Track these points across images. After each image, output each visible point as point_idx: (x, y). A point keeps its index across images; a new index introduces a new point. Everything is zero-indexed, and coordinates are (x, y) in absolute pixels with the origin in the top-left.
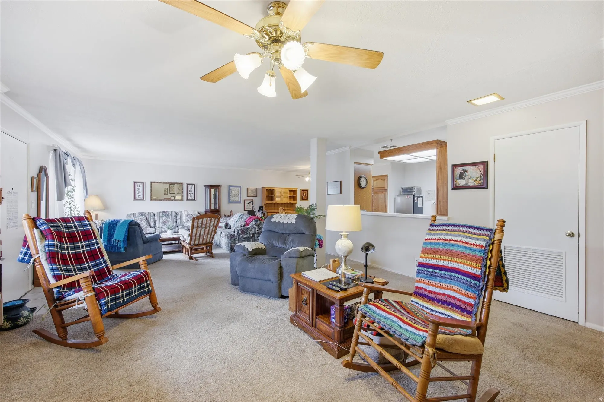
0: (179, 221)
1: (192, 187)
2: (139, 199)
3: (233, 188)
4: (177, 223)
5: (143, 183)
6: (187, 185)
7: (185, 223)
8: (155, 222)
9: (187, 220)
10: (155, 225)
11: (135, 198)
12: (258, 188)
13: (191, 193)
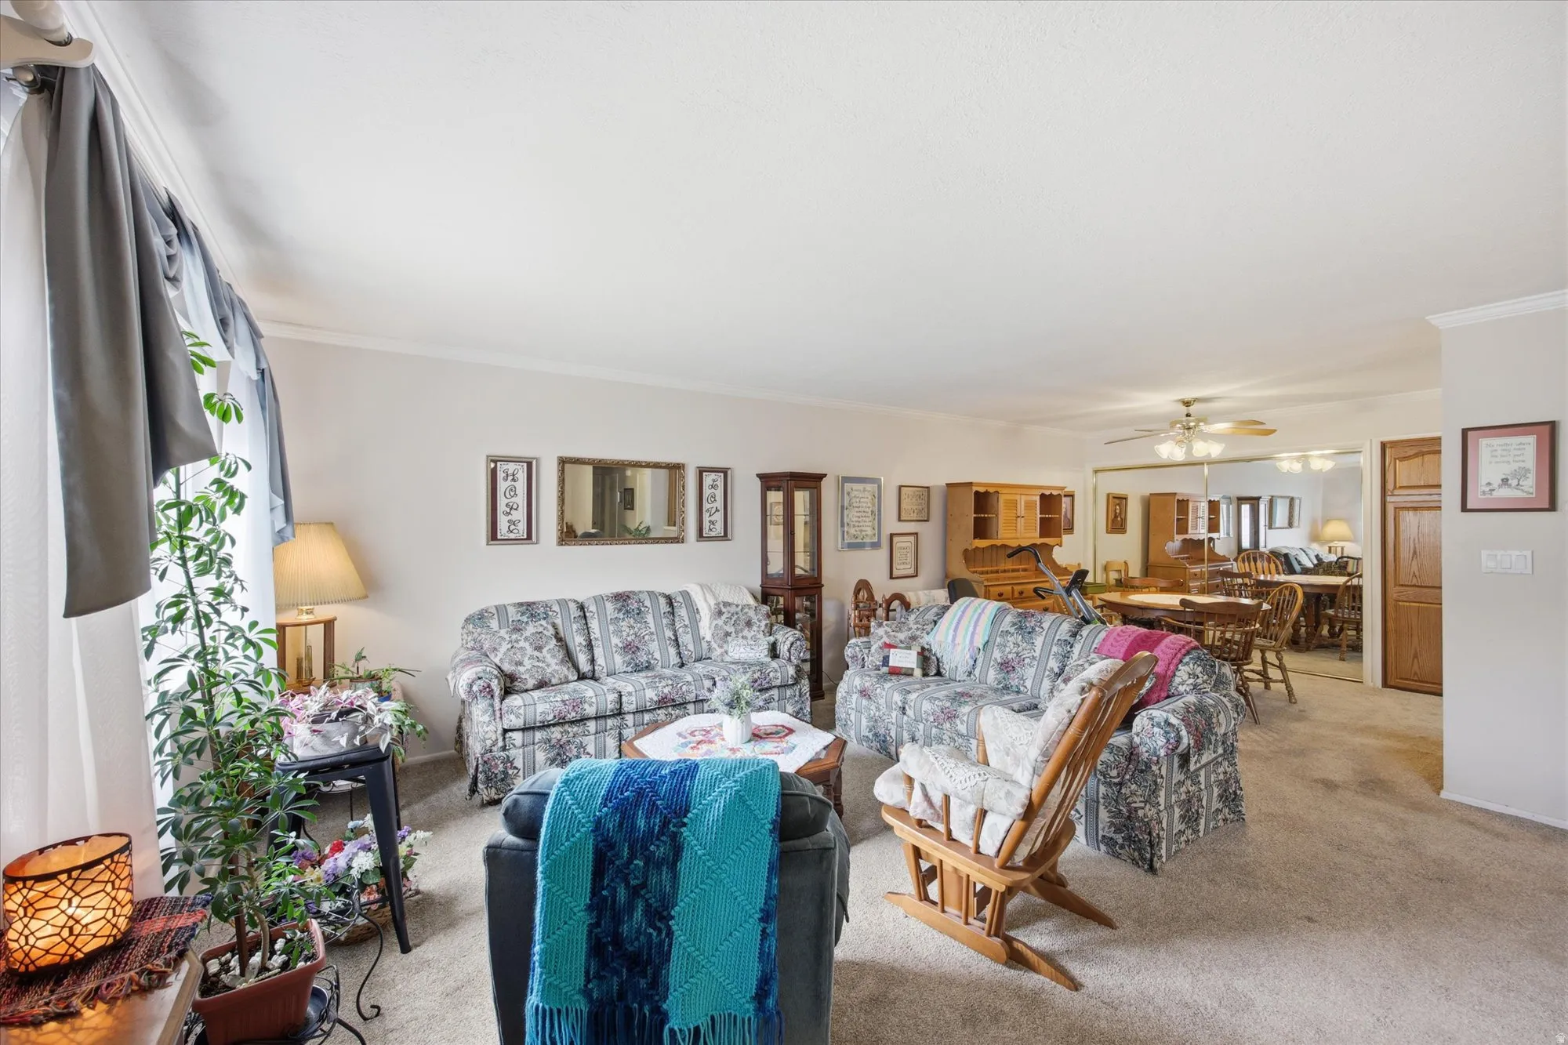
0: (686, 639)
1: (718, 483)
2: (512, 536)
3: (856, 486)
4: (678, 645)
5: (529, 465)
6: (701, 471)
7: (714, 645)
8: (590, 646)
9: (721, 633)
10: (593, 661)
11: (493, 535)
12: (933, 487)
13: (714, 510)
